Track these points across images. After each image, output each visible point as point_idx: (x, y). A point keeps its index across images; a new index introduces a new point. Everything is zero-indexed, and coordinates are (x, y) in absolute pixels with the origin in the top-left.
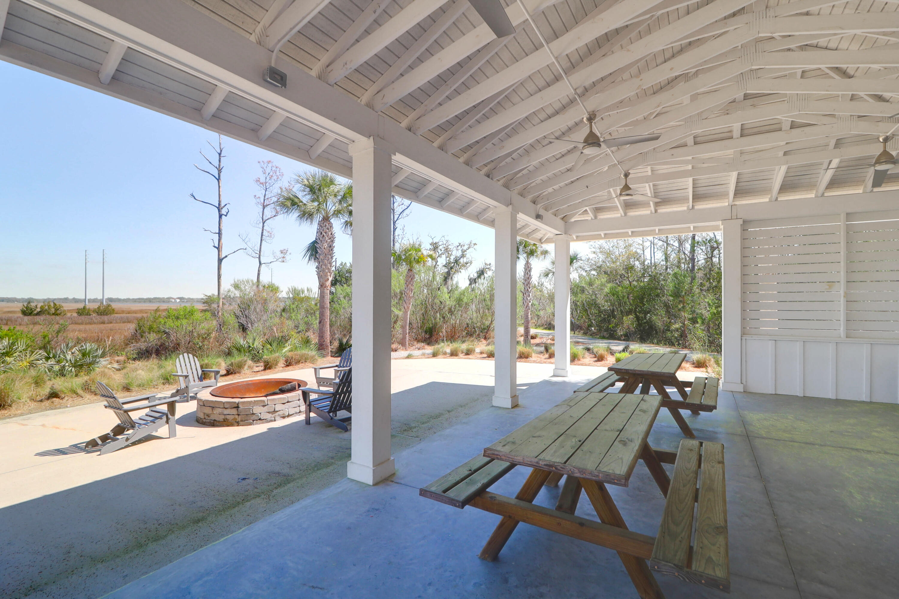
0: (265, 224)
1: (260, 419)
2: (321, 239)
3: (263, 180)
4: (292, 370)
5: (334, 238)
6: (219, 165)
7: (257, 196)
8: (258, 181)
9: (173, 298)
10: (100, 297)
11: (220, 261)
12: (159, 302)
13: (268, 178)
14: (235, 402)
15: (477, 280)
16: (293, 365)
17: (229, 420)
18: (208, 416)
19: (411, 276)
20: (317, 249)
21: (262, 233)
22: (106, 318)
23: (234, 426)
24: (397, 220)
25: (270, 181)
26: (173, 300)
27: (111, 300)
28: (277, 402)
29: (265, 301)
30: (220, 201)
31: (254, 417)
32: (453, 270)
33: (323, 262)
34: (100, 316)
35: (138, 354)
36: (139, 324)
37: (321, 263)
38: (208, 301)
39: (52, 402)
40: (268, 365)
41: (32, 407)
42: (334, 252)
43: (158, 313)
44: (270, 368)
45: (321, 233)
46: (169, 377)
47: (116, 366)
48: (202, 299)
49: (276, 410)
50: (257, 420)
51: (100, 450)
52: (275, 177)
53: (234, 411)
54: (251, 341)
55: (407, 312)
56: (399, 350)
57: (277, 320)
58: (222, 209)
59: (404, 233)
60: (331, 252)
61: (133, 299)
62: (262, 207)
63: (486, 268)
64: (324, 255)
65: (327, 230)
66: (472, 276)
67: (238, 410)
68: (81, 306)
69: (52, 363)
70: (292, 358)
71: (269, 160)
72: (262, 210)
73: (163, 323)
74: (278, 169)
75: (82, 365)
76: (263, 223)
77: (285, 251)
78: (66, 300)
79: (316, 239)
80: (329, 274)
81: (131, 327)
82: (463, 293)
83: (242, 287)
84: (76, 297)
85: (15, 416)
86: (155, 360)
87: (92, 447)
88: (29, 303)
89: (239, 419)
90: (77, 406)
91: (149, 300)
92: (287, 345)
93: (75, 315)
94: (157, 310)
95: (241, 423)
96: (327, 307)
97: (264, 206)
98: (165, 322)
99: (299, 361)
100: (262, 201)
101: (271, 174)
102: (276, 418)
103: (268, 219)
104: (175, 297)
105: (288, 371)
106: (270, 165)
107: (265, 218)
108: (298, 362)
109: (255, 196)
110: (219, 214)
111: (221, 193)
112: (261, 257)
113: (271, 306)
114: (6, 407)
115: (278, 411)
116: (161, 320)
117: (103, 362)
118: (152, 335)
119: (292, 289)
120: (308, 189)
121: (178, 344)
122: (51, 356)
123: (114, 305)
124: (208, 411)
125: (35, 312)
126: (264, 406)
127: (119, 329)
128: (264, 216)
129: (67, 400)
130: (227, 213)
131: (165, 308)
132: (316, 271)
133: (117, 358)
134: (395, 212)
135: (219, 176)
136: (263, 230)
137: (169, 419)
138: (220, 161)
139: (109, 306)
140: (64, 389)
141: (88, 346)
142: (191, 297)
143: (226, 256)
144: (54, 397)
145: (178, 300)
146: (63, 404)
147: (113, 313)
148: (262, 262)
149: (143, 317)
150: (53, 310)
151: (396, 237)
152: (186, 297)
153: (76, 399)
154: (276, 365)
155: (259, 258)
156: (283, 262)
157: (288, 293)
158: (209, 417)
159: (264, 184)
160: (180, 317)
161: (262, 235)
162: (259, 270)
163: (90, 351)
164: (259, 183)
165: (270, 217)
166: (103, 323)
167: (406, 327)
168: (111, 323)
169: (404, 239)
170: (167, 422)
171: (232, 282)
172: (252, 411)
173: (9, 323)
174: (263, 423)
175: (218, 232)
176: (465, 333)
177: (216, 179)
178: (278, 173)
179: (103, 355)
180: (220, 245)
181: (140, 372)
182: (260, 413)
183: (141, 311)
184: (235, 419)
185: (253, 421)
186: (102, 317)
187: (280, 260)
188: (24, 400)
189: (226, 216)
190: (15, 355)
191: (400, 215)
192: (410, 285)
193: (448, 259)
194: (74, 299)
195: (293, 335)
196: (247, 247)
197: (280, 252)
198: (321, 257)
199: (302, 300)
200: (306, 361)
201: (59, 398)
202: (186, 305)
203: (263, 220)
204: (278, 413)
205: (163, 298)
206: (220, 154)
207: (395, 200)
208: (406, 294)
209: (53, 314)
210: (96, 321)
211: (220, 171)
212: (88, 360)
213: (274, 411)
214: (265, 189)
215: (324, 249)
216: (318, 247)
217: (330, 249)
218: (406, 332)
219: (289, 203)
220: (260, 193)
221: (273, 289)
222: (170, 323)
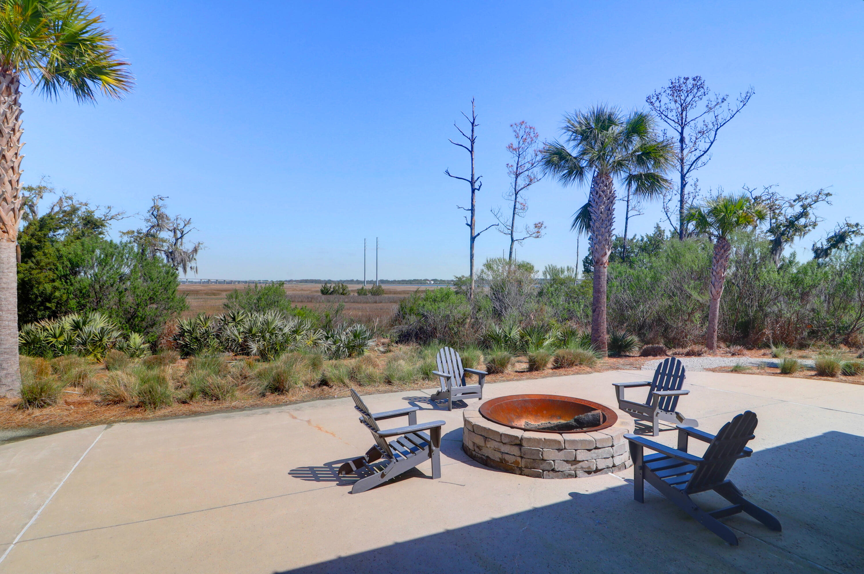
0: (518, 196)
1: (553, 470)
2: (596, 200)
3: (515, 145)
4: (565, 375)
5: (615, 198)
6: (472, 136)
7: (510, 165)
8: (510, 147)
9: (428, 280)
10: (375, 279)
11: (473, 239)
12: (418, 283)
13: (521, 142)
14: (517, 437)
15: (829, 251)
16: (565, 367)
17: (508, 462)
18: (479, 447)
19: (723, 247)
20: (591, 214)
21: (515, 206)
22: (377, 298)
23: (515, 474)
24: (688, 172)
25: (523, 146)
26: (428, 282)
27: (382, 282)
28: (579, 446)
29: (520, 283)
30: (472, 175)
31: (544, 466)
32: (785, 237)
33: (599, 231)
34: (373, 296)
35: (400, 337)
36: (401, 305)
37: (596, 233)
38: (459, 282)
39: (323, 390)
40: (534, 365)
41: (306, 394)
42: (613, 216)
43: (418, 295)
44: (537, 369)
45: (597, 192)
46: (428, 371)
47: (382, 349)
48: (452, 281)
49: (578, 459)
50: (549, 471)
51: (353, 483)
52: (529, 140)
53: (515, 450)
54: (507, 329)
55: (716, 300)
56: (704, 354)
57: (533, 305)
58: (475, 182)
59: (697, 190)
60: (610, 217)
61: (398, 281)
62: (514, 176)
63: (850, 232)
64: (601, 221)
65: (605, 188)
66: (819, 245)
67: (520, 449)
68: (360, 287)
69: (330, 342)
70: (564, 357)
71: (521, 120)
72: (515, 179)
73: (421, 305)
74: (532, 130)
75: (354, 346)
76: (516, 194)
77: (540, 225)
78: (352, 282)
79: (589, 201)
80: (607, 247)
81: (395, 308)
82: (804, 270)
83: (495, 267)
84: (359, 279)
85: (291, 403)
86: (414, 344)
87: (346, 474)
88: (326, 284)
89: (522, 463)
90: (343, 397)
91: (410, 282)
92: (547, 336)
93: (356, 294)
94: (416, 292)
95: (526, 471)
96: (604, 291)
97: (517, 175)
98: (424, 305)
99: (573, 363)
100: (515, 170)
101: (524, 137)
102: (578, 472)
103: (522, 189)
104: (430, 279)
105: (560, 375)
106: (523, 126)
107: (518, 188)
108: (571, 364)
109: (508, 165)
110: (472, 188)
111: (473, 166)
112: (514, 234)
113: (526, 289)
114: (284, 392)
115: (580, 462)
116: (420, 302)
117: (371, 343)
118: (412, 317)
119: (550, 268)
120: (580, 137)
121: (435, 329)
122: (330, 336)
123: (384, 287)
124: (479, 441)
125: (330, 292)
126: (560, 450)
127: (387, 309)
128: (517, 187)
129: (335, 389)
130: (480, 187)
131: (424, 289)
132: (589, 243)
133: (383, 340)
134: (684, 161)
135: (472, 148)
136: (515, 202)
137: (433, 451)
138: (473, 131)
139: (380, 286)
140: (333, 377)
141: (358, 327)
142: (443, 279)
143: (479, 234)
144: (324, 385)
145: (432, 282)
146: (331, 394)
147: (383, 293)
148: (514, 239)
149: (405, 298)
150: (341, 291)
151: (686, 196)
152: (439, 279)
153: (343, 389)
154: (545, 365)
155: (512, 234)
156: (538, 237)
157: (545, 274)
158: (480, 450)
159: (517, 150)
160: (437, 299)
161: (515, 208)
162: (511, 248)
163: (360, 333)
164: (511, 150)
165: (523, 186)
166: (376, 302)
167: (714, 321)
168: (381, 302)
169: (697, 198)
170: (430, 455)
171: (485, 262)
172: (542, 455)
173: (313, 300)
174: (558, 477)
175: (470, 208)
176: (806, 333)
177: (469, 151)
178: (532, 135)
179: (370, 337)
180: (473, 222)
181: (402, 362)
182: (554, 461)
183: (404, 292)
184: (516, 462)
185: (543, 471)
186: (375, 297)
187: (534, 235)
188: (299, 385)
189: (479, 190)
190: (302, 333)
191: (692, 165)
192: (723, 260)
193: (774, 221)
194: (357, 281)
195: (554, 325)
196: (500, 223)
197: (534, 226)
198: (596, 224)
199: (563, 283)
200: (581, 364)
201: (328, 386)
202: (443, 287)
203: (515, 191)
204: (581, 464)
205: (421, 280)
206: (473, 124)
207: (684, 146)
208: (714, 273)
209: (341, 294)
210: (370, 300)
211: (473, 142)
212: (358, 341)
213: (575, 460)
214: (518, 155)
215: (601, 213)
216: (592, 211)
217: (609, 212)
218: (714, 328)
219: (555, 159)
220: (512, 160)
221: (528, 268)
222: (429, 306)
